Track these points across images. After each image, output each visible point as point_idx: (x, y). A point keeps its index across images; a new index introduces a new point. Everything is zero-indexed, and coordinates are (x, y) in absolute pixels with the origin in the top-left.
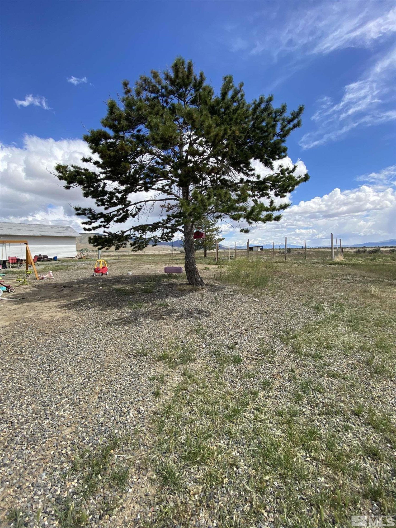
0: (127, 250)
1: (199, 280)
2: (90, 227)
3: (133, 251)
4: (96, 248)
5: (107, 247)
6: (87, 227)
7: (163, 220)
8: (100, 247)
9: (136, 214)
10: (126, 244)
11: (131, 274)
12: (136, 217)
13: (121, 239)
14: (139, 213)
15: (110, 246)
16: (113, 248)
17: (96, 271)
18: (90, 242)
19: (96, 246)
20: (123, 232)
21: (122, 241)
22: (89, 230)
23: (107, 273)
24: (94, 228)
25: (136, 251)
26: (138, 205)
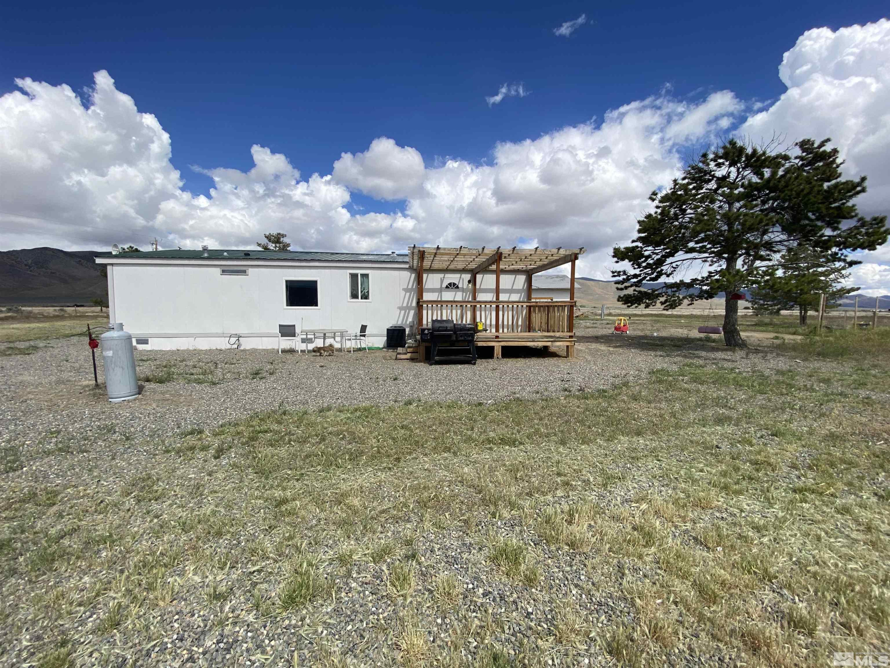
0: (657, 309)
1: (740, 342)
2: (623, 286)
3: (664, 309)
4: (625, 306)
5: (636, 305)
6: (620, 286)
7: (703, 278)
8: (629, 304)
9: (671, 274)
10: (656, 303)
11: (655, 334)
12: (671, 276)
13: (652, 297)
14: (675, 273)
15: (639, 304)
16: (643, 306)
17: (616, 329)
18: (618, 301)
19: (625, 304)
20: (654, 291)
21: (653, 299)
22: (622, 289)
23: (628, 332)
24: (626, 288)
25: (667, 310)
26: (674, 265)
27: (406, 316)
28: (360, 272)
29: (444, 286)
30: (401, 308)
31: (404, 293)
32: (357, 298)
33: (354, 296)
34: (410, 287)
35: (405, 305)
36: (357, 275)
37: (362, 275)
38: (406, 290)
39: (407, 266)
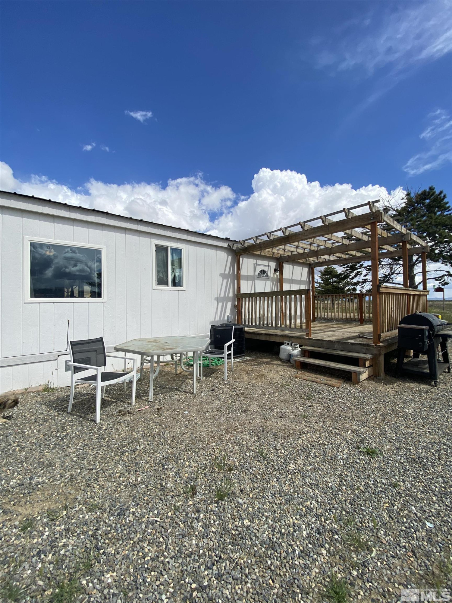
27: (223, 310)
28: (170, 244)
29: (257, 273)
30: (218, 300)
31: (221, 279)
32: (167, 284)
33: (162, 281)
34: (227, 272)
35: (222, 295)
36: (165, 249)
37: (173, 250)
38: (223, 276)
39: (225, 245)
